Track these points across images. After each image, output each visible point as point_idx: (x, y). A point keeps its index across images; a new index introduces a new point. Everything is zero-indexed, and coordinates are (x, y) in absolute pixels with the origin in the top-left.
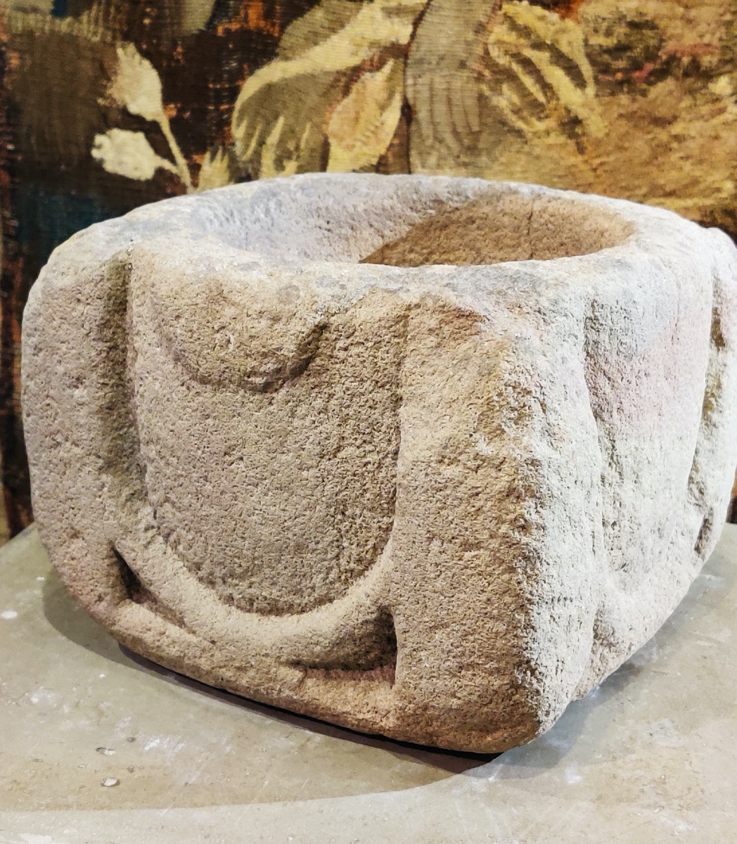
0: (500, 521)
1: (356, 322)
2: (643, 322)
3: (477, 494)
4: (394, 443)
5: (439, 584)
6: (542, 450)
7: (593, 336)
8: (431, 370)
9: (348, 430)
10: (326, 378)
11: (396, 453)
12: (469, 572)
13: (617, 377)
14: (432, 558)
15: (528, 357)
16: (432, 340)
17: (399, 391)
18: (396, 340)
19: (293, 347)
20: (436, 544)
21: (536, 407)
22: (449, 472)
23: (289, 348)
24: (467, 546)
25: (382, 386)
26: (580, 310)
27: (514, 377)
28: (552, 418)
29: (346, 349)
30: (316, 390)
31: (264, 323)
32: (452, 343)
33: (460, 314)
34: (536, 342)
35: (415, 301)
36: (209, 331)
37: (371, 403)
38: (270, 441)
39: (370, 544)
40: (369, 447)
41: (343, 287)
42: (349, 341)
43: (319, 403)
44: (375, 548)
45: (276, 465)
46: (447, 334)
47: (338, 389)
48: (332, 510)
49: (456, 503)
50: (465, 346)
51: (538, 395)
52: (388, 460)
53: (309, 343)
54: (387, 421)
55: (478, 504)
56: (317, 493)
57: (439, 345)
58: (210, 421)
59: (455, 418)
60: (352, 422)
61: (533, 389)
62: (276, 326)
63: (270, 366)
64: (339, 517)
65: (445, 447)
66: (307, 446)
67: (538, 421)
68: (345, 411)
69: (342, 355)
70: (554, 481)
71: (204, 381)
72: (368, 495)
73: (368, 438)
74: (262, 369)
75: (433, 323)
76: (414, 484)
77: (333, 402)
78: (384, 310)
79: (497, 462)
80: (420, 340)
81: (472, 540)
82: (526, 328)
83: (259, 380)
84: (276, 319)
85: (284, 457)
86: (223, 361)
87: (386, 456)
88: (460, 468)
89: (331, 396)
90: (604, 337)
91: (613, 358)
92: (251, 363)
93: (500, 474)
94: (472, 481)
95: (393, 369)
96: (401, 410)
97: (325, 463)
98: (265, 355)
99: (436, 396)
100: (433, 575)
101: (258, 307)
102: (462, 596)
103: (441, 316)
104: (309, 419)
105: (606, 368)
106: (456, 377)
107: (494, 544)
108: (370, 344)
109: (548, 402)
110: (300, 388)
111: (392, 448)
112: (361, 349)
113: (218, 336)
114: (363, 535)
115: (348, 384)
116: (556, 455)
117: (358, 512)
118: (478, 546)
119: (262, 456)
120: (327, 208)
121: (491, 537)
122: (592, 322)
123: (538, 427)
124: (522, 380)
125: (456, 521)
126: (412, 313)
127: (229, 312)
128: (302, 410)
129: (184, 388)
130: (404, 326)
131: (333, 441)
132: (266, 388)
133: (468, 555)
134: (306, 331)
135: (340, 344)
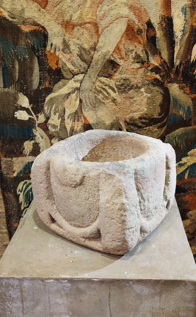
0: (117, 214)
1: (90, 175)
2: (147, 172)
3: (113, 209)
4: (99, 198)
5: (107, 225)
6: (125, 201)
7: (136, 176)
8: (104, 185)
9: (90, 195)
10: (85, 185)
11: (99, 200)
12: (113, 223)
13: (142, 183)
14: (106, 221)
15: (122, 183)
16: (104, 179)
17: (99, 188)
18: (98, 179)
19: (79, 180)
20: (106, 218)
21: (124, 193)
22: (108, 205)
23: (78, 181)
24: (112, 219)
25: (96, 187)
26: (133, 172)
27: (119, 187)
28: (127, 194)
29: (89, 180)
30: (84, 188)
31: (73, 176)
32: (108, 180)
33: (109, 175)
34: (123, 180)
35: (101, 172)
36: (64, 176)
37: (94, 190)
38: (76, 197)
39: (96, 216)
40: (94, 198)
41: (88, 168)
42: (89, 179)
43: (84, 190)
44: (96, 217)
45: (77, 201)
46: (107, 178)
47: (88, 188)
48: (88, 210)
49: (109, 211)
50: (110, 181)
51: (124, 191)
52: (98, 201)
53: (82, 180)
54: (97, 194)
55: (114, 211)
56: (85, 206)
57: (105, 180)
58: (65, 192)
59: (109, 195)
60: (91, 194)
61: (123, 189)
62: (76, 176)
63: (75, 183)
64: (90, 211)
65: (107, 200)
66: (83, 198)
67: (124, 196)
68: (89, 192)
69: (88, 181)
70: (128, 207)
71: (63, 185)
72: (94, 207)
73: (94, 197)
74: (74, 184)
75: (104, 176)
76: (102, 207)
77: (87, 190)
78: (95, 173)
79: (116, 204)
80: (102, 179)
81: (113, 218)
82: (122, 177)
83: (73, 186)
84: (75, 175)
85: (79, 200)
86: (67, 182)
87: (97, 200)
88: (110, 204)
89: (87, 189)
90: (139, 176)
91: (141, 180)
92: (72, 183)
93: (117, 206)
94: (112, 207)
95: (97, 184)
96: (100, 192)
97: (86, 201)
98: (74, 181)
99: (105, 190)
100: (106, 224)
101: (72, 172)
102: (112, 228)
103: (106, 175)
104: (83, 193)
105: (139, 181)
106: (109, 187)
107: (117, 219)
108: (93, 180)
109: (126, 192)
110: (81, 187)
111: (98, 199)
112: (91, 181)
113: (65, 177)
114: (94, 214)
115: (89, 187)
116: (128, 202)
117: (93, 210)
118: (114, 219)
119: (75, 199)
120: (92, 139)
121: (116, 217)
122: (136, 174)
123: (124, 197)
124: (121, 188)
125: (110, 214)
126: (101, 174)
127: (67, 173)
128: (81, 191)
129: (60, 186)
130: (99, 176)
131: (88, 197)
132: (75, 187)
133: (112, 220)
134: (81, 177)
135: (88, 179)
